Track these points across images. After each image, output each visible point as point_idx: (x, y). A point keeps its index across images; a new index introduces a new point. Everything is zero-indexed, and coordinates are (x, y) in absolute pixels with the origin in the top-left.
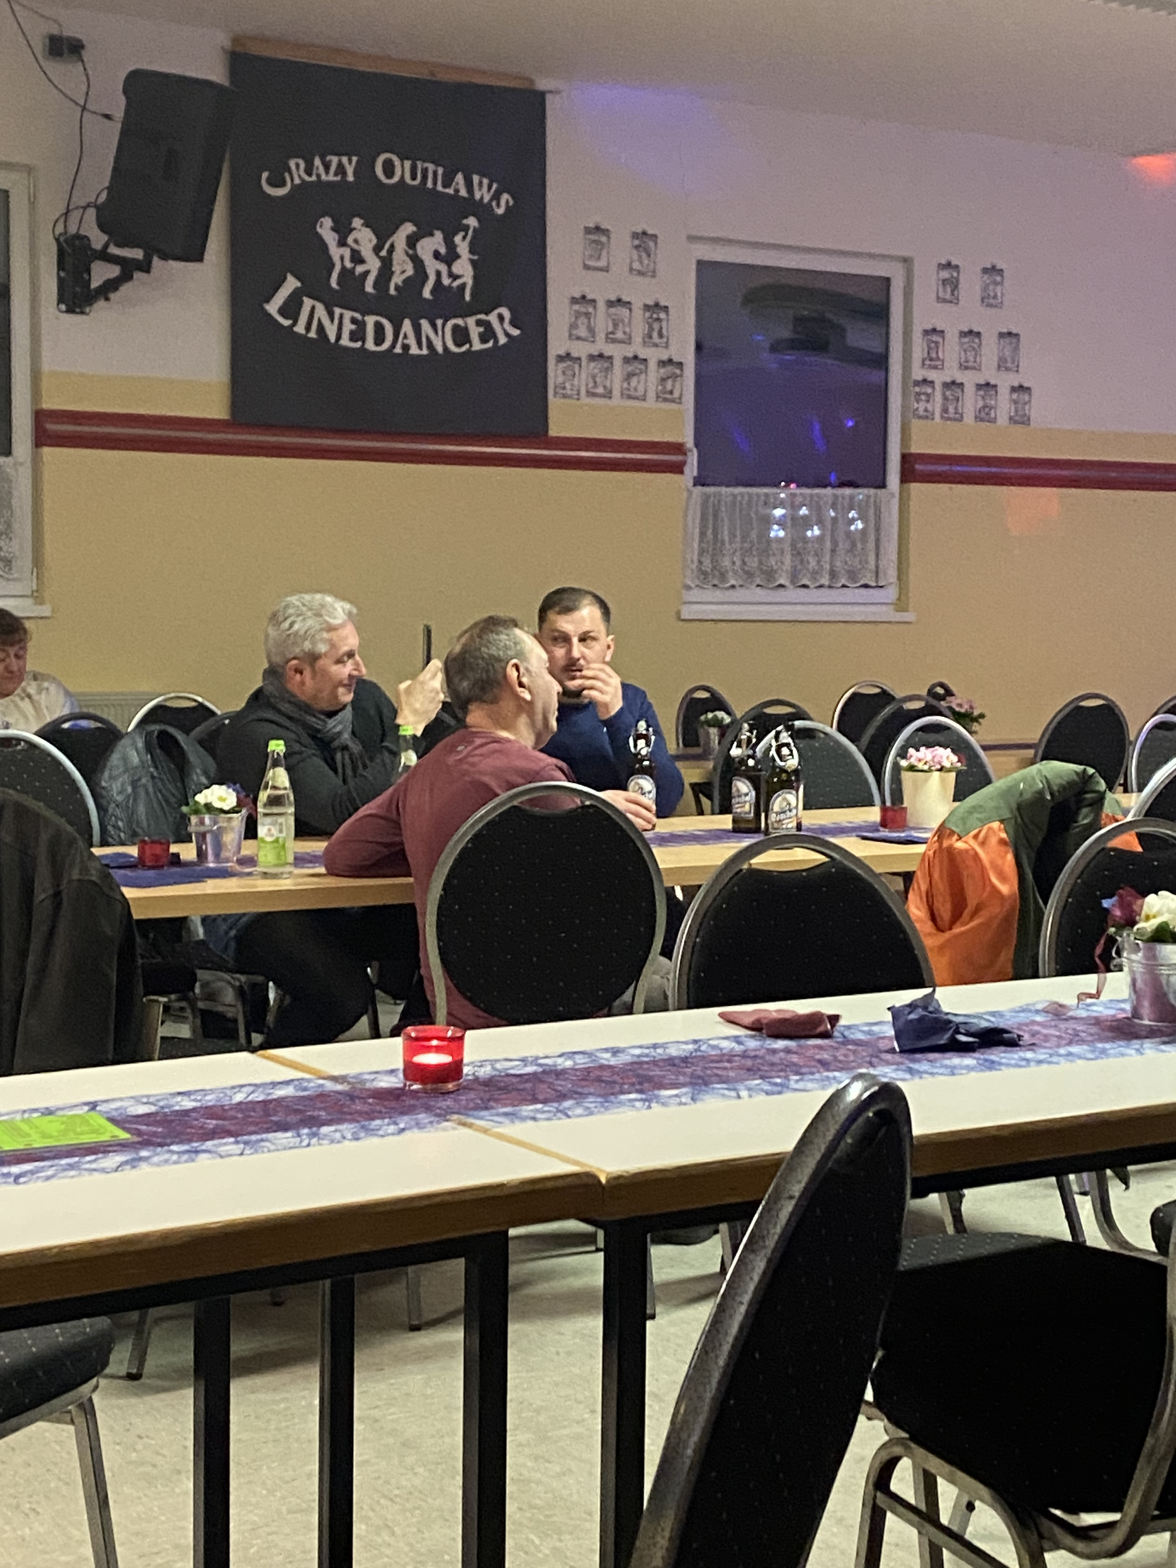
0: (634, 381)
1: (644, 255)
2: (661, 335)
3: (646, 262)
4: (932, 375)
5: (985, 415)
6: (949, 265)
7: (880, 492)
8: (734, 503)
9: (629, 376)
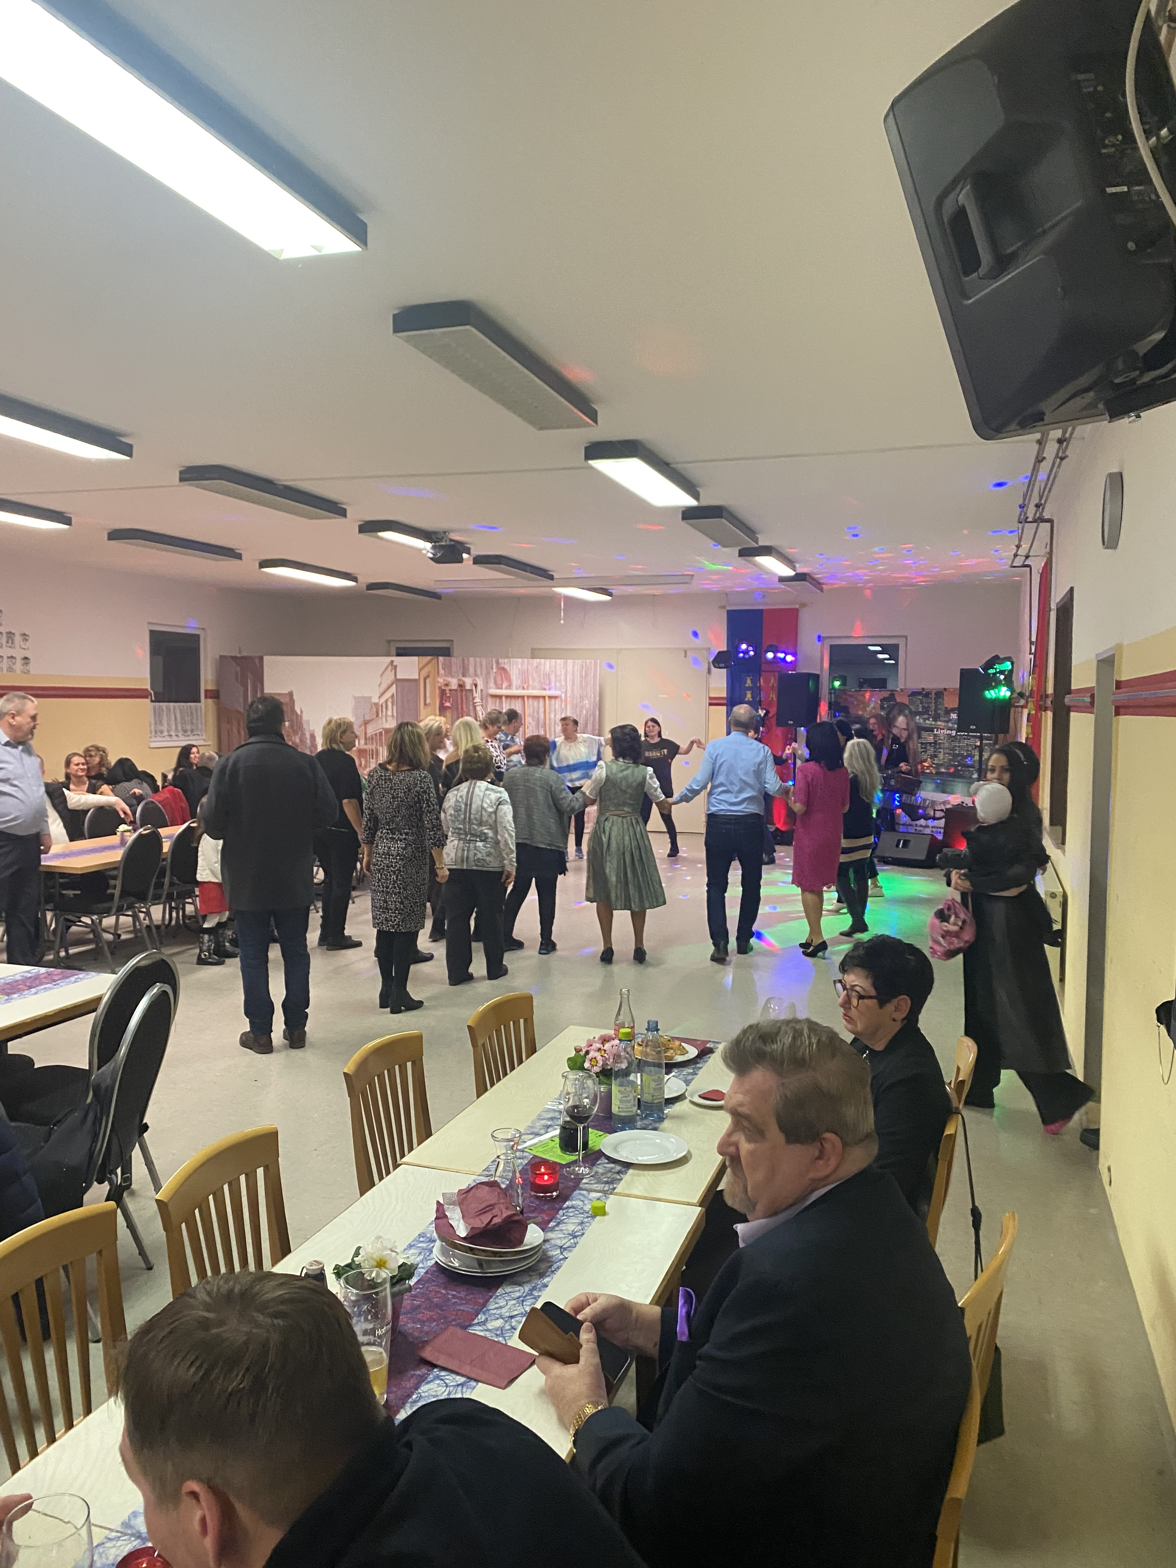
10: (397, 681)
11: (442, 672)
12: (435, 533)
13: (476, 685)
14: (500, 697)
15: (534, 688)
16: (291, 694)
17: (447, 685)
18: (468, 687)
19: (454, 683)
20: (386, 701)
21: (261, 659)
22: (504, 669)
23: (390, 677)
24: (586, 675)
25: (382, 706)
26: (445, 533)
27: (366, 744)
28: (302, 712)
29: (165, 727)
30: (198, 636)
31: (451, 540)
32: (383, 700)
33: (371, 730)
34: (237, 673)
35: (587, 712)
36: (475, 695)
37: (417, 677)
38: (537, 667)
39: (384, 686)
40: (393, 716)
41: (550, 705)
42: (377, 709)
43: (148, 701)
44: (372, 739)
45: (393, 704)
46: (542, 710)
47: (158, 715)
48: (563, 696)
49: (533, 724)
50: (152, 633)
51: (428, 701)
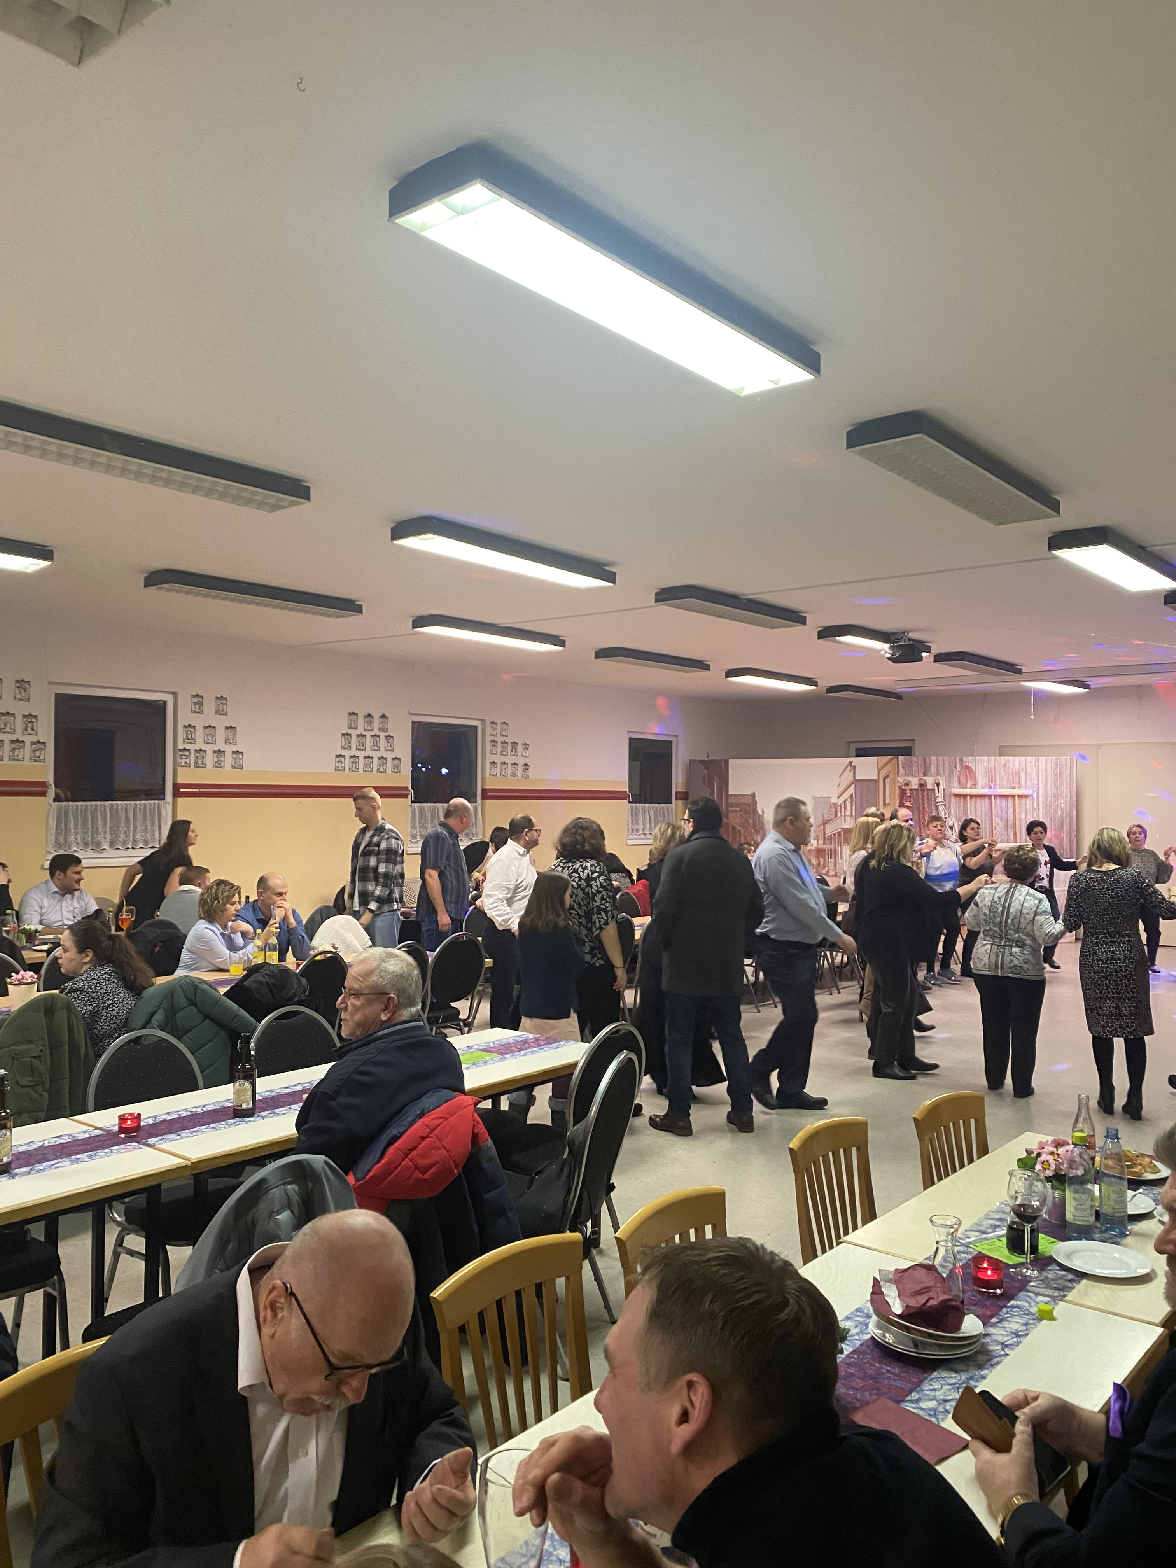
0: (17, 752)
1: (23, 691)
2: (33, 729)
3: (24, 694)
4: (188, 746)
5: (218, 765)
6: (197, 695)
7: (161, 802)
8: (77, 809)
9: (13, 750)
10: (856, 781)
11: (902, 771)
12: (894, 634)
13: (938, 785)
14: (965, 796)
15: (1001, 787)
16: (753, 795)
17: (907, 784)
18: (929, 787)
19: (914, 783)
20: (845, 802)
21: (727, 762)
22: (968, 767)
23: (848, 777)
24: (1061, 773)
25: (841, 806)
26: (904, 633)
27: (824, 844)
28: (763, 812)
29: (641, 827)
30: (671, 742)
31: (910, 640)
32: (841, 801)
33: (830, 829)
34: (704, 777)
35: (1062, 813)
36: (937, 794)
37: (876, 777)
38: (1005, 765)
39: (843, 787)
40: (852, 816)
41: (1020, 804)
42: (836, 810)
43: (627, 802)
44: (831, 839)
45: (852, 805)
46: (1011, 810)
47: (634, 815)
48: (1035, 795)
49: (1002, 825)
50: (631, 739)
51: (887, 802)
